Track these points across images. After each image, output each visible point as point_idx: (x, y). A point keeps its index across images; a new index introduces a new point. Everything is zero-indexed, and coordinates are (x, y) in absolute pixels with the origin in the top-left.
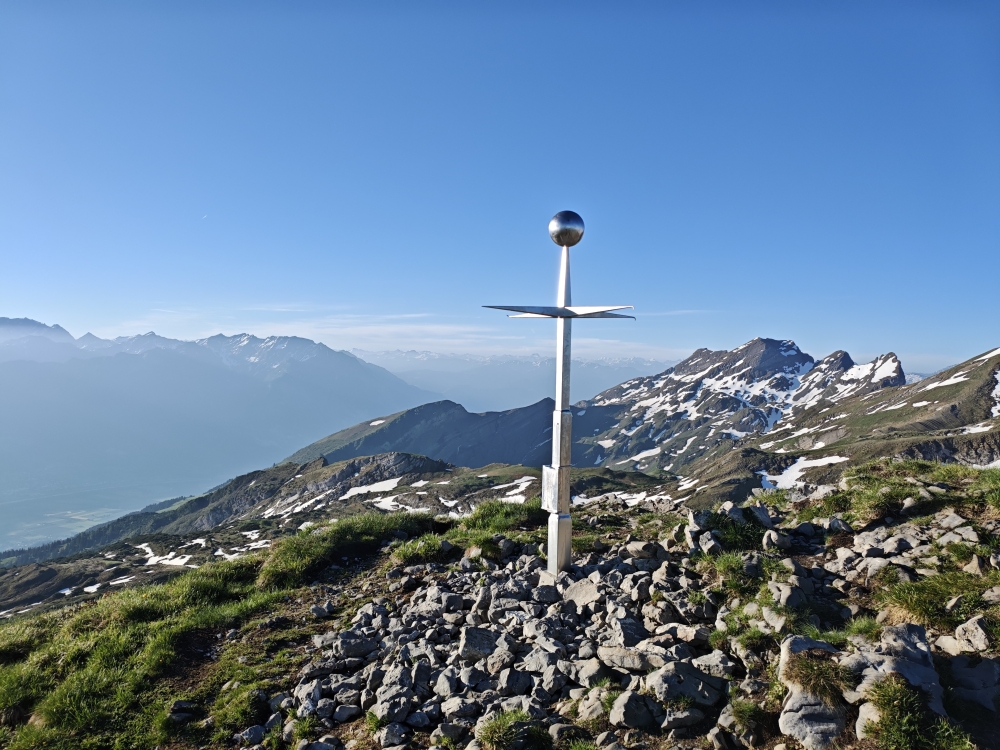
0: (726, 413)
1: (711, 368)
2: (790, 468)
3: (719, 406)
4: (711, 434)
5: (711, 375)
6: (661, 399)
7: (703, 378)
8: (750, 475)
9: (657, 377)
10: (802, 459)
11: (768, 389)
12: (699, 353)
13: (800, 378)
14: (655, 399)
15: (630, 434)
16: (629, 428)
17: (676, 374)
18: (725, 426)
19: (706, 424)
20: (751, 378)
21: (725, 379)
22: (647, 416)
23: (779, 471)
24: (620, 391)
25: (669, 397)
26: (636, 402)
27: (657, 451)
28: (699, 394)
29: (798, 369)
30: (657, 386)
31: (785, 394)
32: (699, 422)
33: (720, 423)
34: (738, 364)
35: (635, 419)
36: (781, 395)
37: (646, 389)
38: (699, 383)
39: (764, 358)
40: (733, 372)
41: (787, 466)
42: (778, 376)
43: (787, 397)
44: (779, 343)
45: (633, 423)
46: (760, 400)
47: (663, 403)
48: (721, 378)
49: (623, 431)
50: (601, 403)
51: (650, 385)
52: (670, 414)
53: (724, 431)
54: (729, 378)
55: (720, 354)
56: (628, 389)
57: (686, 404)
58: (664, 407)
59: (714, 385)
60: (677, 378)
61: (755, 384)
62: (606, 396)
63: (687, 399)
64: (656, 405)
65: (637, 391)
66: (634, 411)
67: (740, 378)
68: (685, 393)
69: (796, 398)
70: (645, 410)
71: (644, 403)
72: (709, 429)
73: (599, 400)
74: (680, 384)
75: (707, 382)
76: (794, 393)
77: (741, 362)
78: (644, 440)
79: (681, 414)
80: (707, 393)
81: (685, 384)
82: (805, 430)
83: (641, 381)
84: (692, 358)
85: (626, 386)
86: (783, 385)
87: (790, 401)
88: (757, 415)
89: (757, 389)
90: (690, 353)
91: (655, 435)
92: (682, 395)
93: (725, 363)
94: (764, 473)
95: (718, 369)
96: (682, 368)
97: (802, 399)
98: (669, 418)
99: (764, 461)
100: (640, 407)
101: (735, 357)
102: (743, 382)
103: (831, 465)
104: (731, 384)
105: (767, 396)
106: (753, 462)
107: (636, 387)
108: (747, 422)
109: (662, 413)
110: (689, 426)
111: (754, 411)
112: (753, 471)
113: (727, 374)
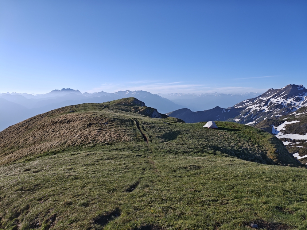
0: (278, 110)
1: (273, 95)
3: (276, 107)
4: (272, 116)
5: (273, 97)
6: (256, 105)
7: (270, 98)
9: (255, 99)
11: (293, 101)
12: (270, 90)
13: (304, 97)
14: (254, 106)
15: (245, 117)
16: (244, 115)
17: (262, 97)
18: (277, 114)
19: (271, 113)
20: (287, 98)
21: (278, 98)
22: (251, 111)
24: (242, 104)
25: (258, 105)
26: (247, 107)
27: (254, 122)
28: (269, 104)
29: (304, 94)
30: (255, 101)
32: (268, 112)
33: (275, 113)
34: (282, 93)
35: (247, 112)
36: (297, 103)
37: (251, 102)
38: (269, 100)
39: (291, 91)
40: (281, 96)
42: (296, 97)
43: (299, 104)
44: (297, 86)
45: (246, 113)
46: (290, 105)
47: (256, 107)
48: (276, 98)
49: (243, 116)
51: (253, 101)
52: (258, 110)
53: (276, 115)
54: (279, 98)
55: (277, 90)
56: (245, 103)
57: (264, 107)
58: (256, 108)
59: (274, 100)
60: (262, 99)
61: (288, 100)
62: (238, 105)
63: (264, 105)
64: (254, 107)
65: (248, 103)
66: (247, 110)
67: (283, 98)
68: (264, 103)
69: (303, 104)
70: (250, 109)
71: (250, 107)
72: (272, 115)
73: (235, 107)
74: (262, 101)
75: (272, 100)
76: (302, 102)
77: (283, 92)
78: (249, 119)
79: (262, 110)
80: (271, 103)
81: (264, 100)
82: (299, 114)
83: (250, 100)
84: (267, 92)
85: (244, 102)
86: (298, 100)
91: (253, 117)
92: (263, 104)
93: (278, 93)
95: (276, 95)
96: (264, 95)
97: (305, 104)
98: (258, 112)
100: (248, 108)
101: (281, 91)
102: (284, 99)
104: (280, 100)
105: (292, 104)
107: (248, 102)
108: (285, 112)
109: (256, 110)
110: (265, 114)
111: (287, 109)
113: (278, 97)
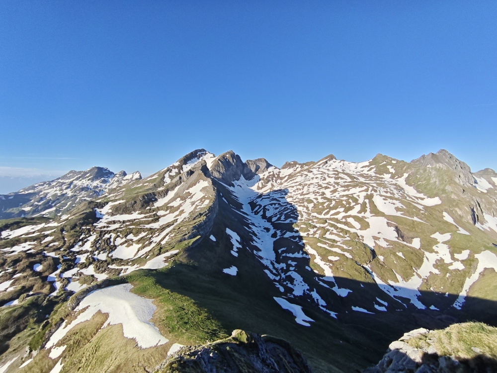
0: (83, 192)
1: (76, 177)
2: (106, 206)
3: (81, 190)
4: (78, 200)
5: (77, 179)
6: (55, 189)
7: (73, 180)
8: (91, 210)
9: (53, 181)
10: (110, 202)
11: (99, 183)
12: (71, 172)
13: (110, 180)
14: (52, 189)
15: (40, 204)
16: (39, 202)
17: (61, 180)
18: (83, 197)
19: (76, 197)
20: (93, 180)
21: (82, 181)
22: (48, 196)
23: (102, 207)
24: (34, 188)
25: (58, 188)
26: (42, 191)
27: (54, 209)
28: (72, 186)
29: (109, 177)
30: (52, 185)
31: (105, 185)
32: (72, 196)
33: (81, 196)
34: (87, 175)
35: (42, 198)
36: (104, 185)
37: (47, 186)
38: (71, 183)
39: (97, 173)
40: (86, 178)
41: (105, 205)
42: (102, 179)
43: (106, 186)
44: (102, 168)
45: (41, 199)
46: (97, 187)
47: (56, 191)
48: (81, 180)
49: (36, 203)
50: (23, 193)
51: (49, 184)
52: (59, 194)
53: (83, 199)
54: (84, 180)
55: (80, 172)
56: (37, 186)
57: (66, 190)
58: (56, 192)
59: (79, 183)
60: (62, 181)
61: (94, 182)
62: (25, 190)
63: (67, 188)
64: (51, 192)
65: (43, 187)
66: (41, 195)
67: (88, 180)
68: (65, 186)
69: (109, 186)
70: (47, 194)
71: (46, 191)
72: (77, 198)
73: (22, 192)
74: (63, 183)
75: (75, 182)
76: (108, 184)
77: (88, 175)
78: (47, 205)
79: (64, 194)
80: (75, 186)
81: (65, 183)
82: (112, 195)
83: (45, 183)
84: (68, 174)
85: (36, 185)
86: (104, 182)
87: (107, 187)
88: (95, 192)
89: (95, 183)
90: (68, 172)
91: (52, 203)
92: (64, 187)
93: (83, 175)
94: (96, 209)
95: (80, 177)
96: (64, 177)
97: (111, 186)
98: (59, 196)
99: (96, 205)
100: (44, 193)
101: (86, 173)
102: (90, 181)
103: (120, 203)
104: (85, 182)
105: (99, 186)
106: (92, 206)
107: (43, 185)
108: (92, 195)
109: (56, 195)
110: (68, 198)
111: (94, 191)
112: (92, 209)
113: (83, 179)
